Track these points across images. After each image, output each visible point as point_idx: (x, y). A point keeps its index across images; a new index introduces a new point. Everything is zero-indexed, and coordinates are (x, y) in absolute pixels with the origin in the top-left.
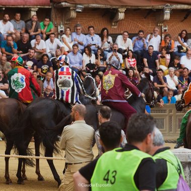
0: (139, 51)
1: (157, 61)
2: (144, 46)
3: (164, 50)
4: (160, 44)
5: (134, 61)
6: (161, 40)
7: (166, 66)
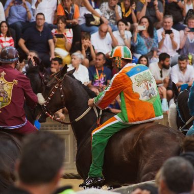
0: (19, 24)
1: (51, 41)
2: (26, 16)
3: (61, 21)
4: (56, 11)
5: (10, 41)
6: (57, 4)
7: (67, 50)
